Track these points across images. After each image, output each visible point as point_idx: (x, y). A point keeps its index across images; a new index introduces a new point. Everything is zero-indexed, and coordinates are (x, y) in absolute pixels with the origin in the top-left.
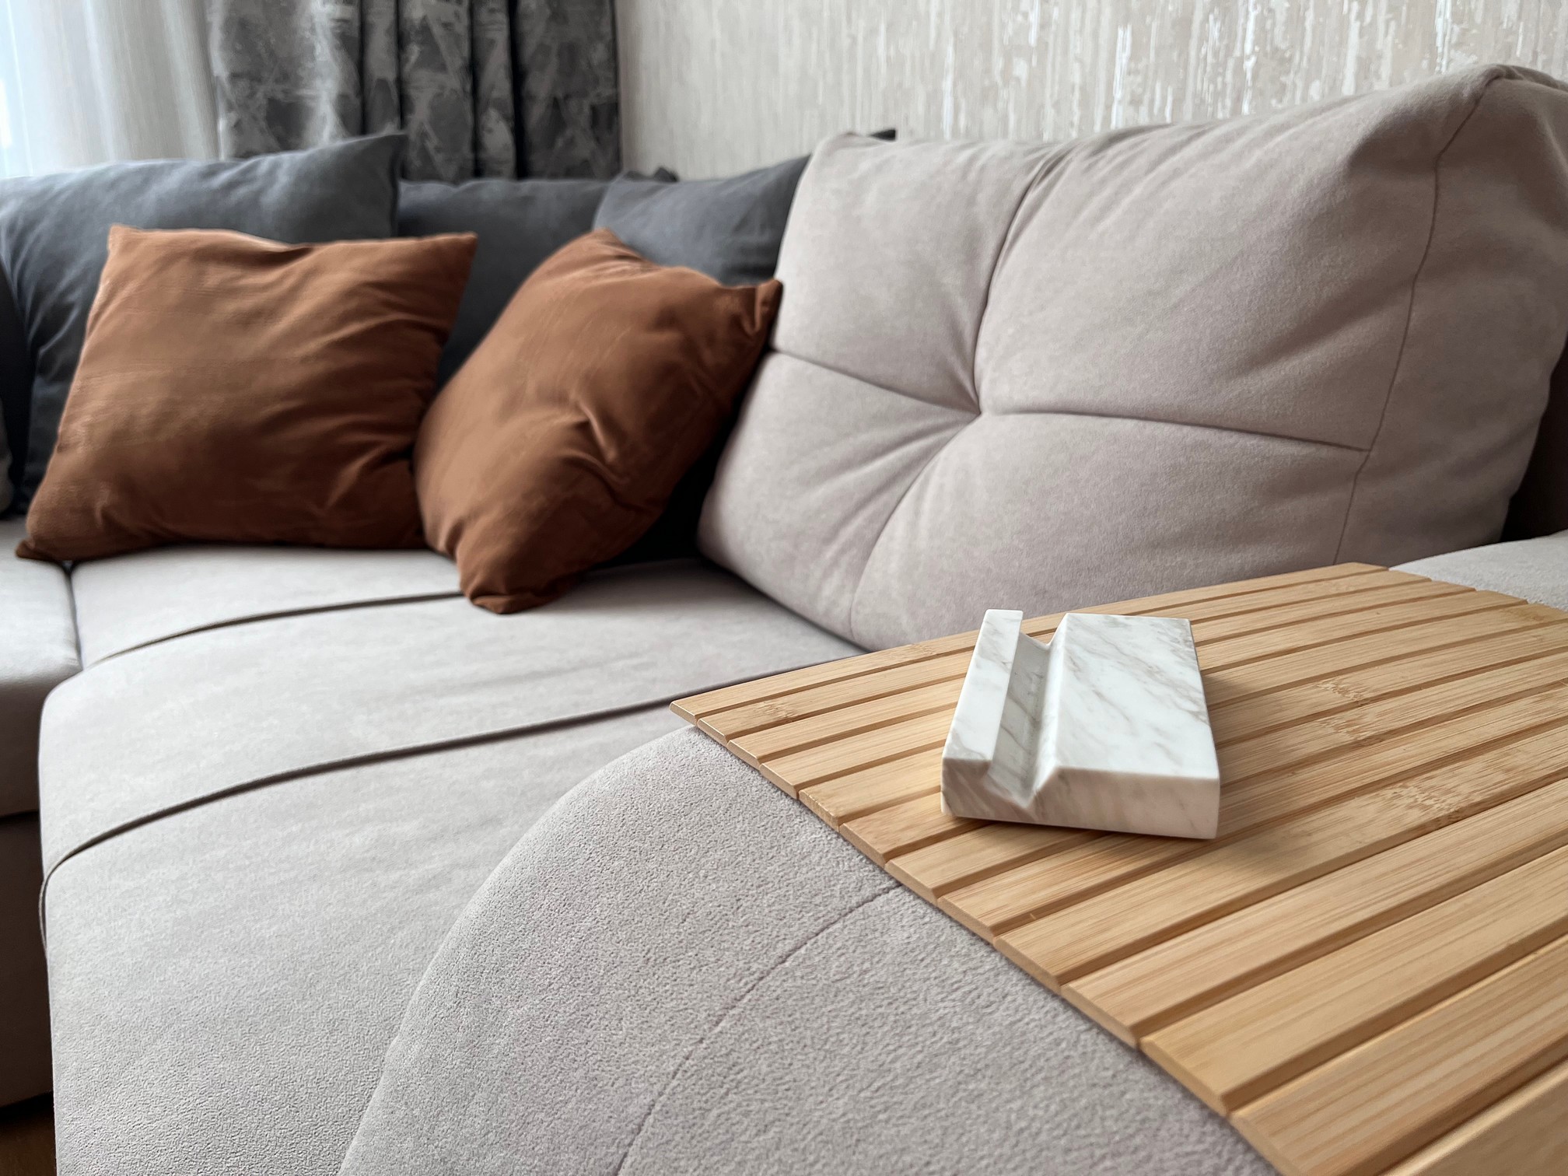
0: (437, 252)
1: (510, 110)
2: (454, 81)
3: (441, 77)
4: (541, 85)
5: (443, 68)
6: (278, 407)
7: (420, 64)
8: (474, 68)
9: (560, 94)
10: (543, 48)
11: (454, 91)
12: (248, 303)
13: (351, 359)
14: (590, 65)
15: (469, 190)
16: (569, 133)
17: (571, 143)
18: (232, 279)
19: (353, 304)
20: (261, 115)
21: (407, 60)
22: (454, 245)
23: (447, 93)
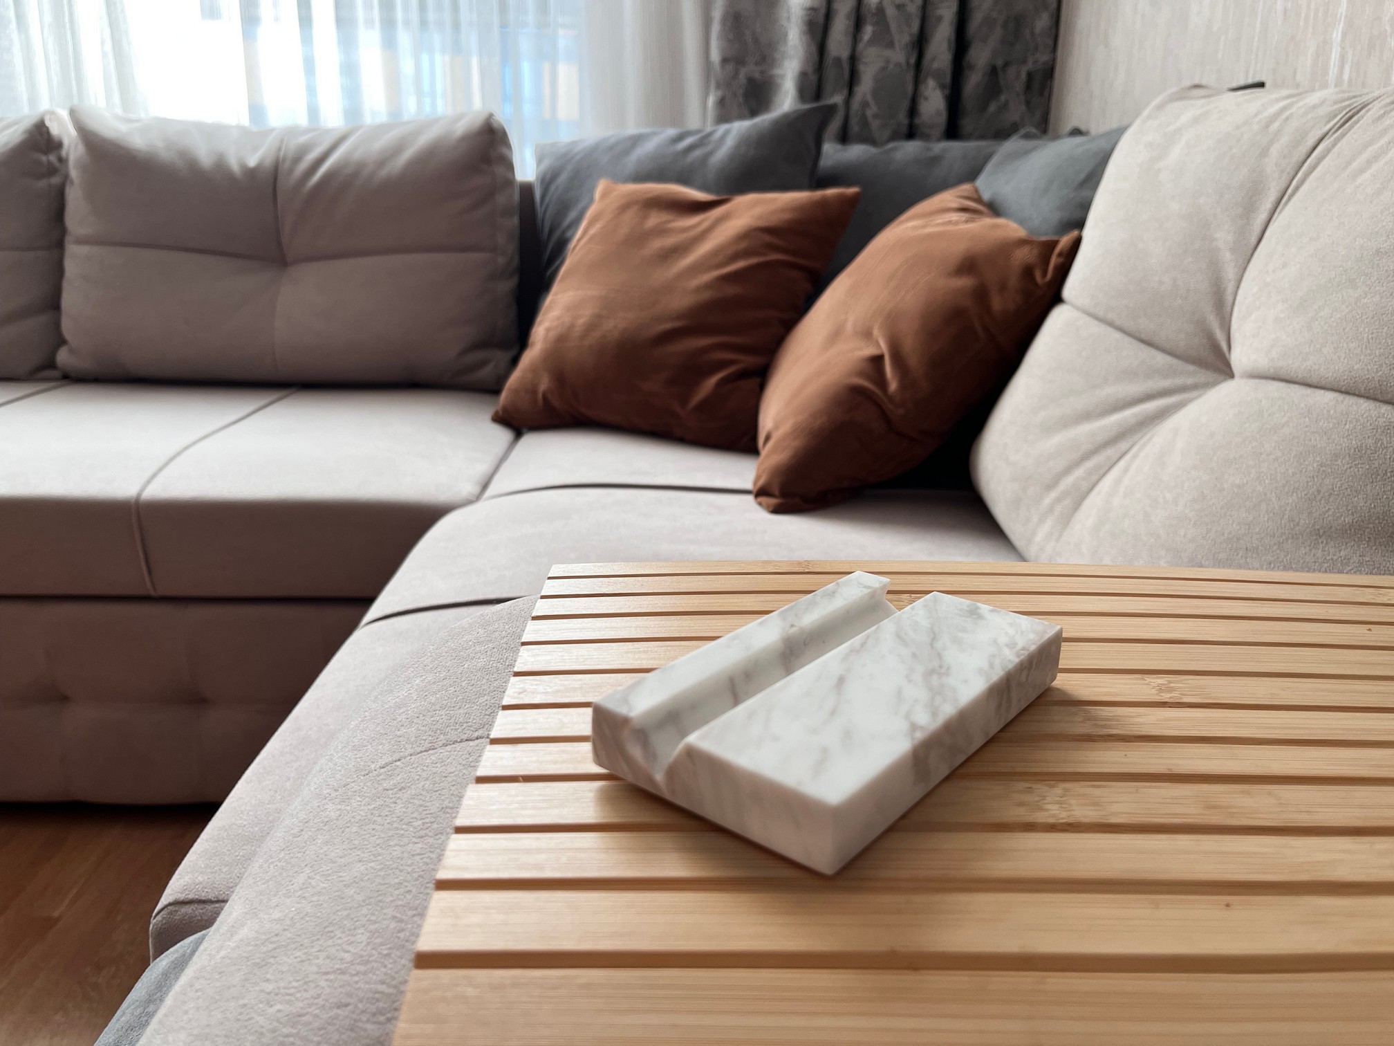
0: (823, 203)
1: (948, 79)
2: (899, 55)
3: (888, 53)
4: (980, 56)
5: (891, 45)
6: (668, 326)
7: (872, 42)
8: (920, 43)
9: (999, 63)
10: (989, 22)
11: (898, 65)
12: (670, 241)
13: (731, 290)
14: (1033, 34)
16: (1003, 98)
17: (1003, 107)
18: (665, 222)
19: (743, 245)
20: (741, 91)
21: (861, 39)
22: (839, 197)
23: (891, 66)
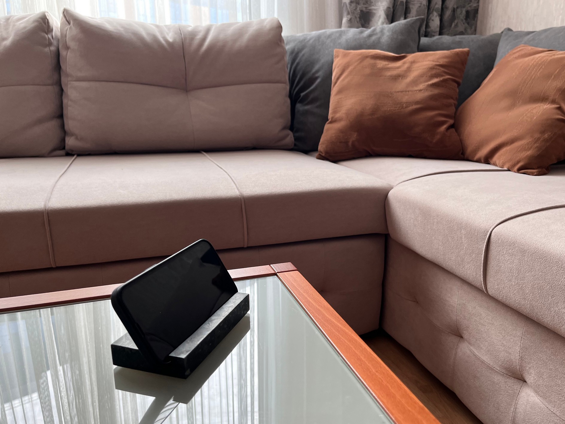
0: (457, 54)
1: (440, 13)
4: (450, 3)
6: (414, 107)
9: (455, 7)
12: (395, 73)
15: (437, 39)
17: (456, 25)
18: (386, 65)
19: (434, 72)
20: (358, 16)
22: (462, 52)
23: (422, 5)
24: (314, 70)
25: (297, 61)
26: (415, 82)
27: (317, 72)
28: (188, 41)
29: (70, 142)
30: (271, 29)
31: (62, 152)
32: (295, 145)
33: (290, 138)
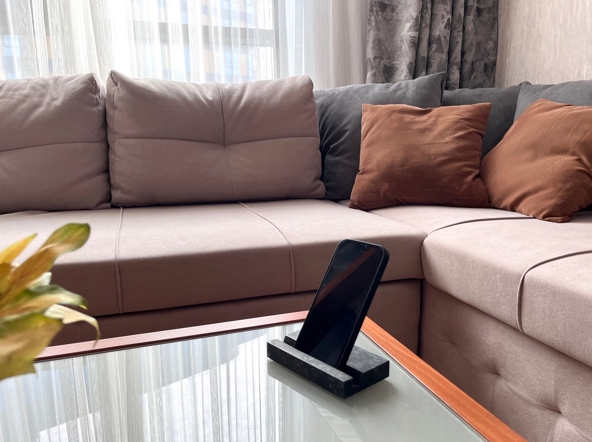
1: (459, 66)
2: (445, 56)
3: (441, 55)
5: (442, 52)
9: (474, 60)
10: (471, 44)
12: (421, 126)
13: (462, 143)
14: (485, 49)
15: (459, 92)
17: (475, 77)
19: (459, 125)
20: (382, 71)
21: (432, 50)
23: (442, 61)
24: (343, 124)
25: (326, 115)
26: (441, 135)
27: (347, 124)
28: (226, 99)
29: (117, 195)
30: (303, 86)
31: (108, 205)
32: (326, 194)
33: (321, 188)
